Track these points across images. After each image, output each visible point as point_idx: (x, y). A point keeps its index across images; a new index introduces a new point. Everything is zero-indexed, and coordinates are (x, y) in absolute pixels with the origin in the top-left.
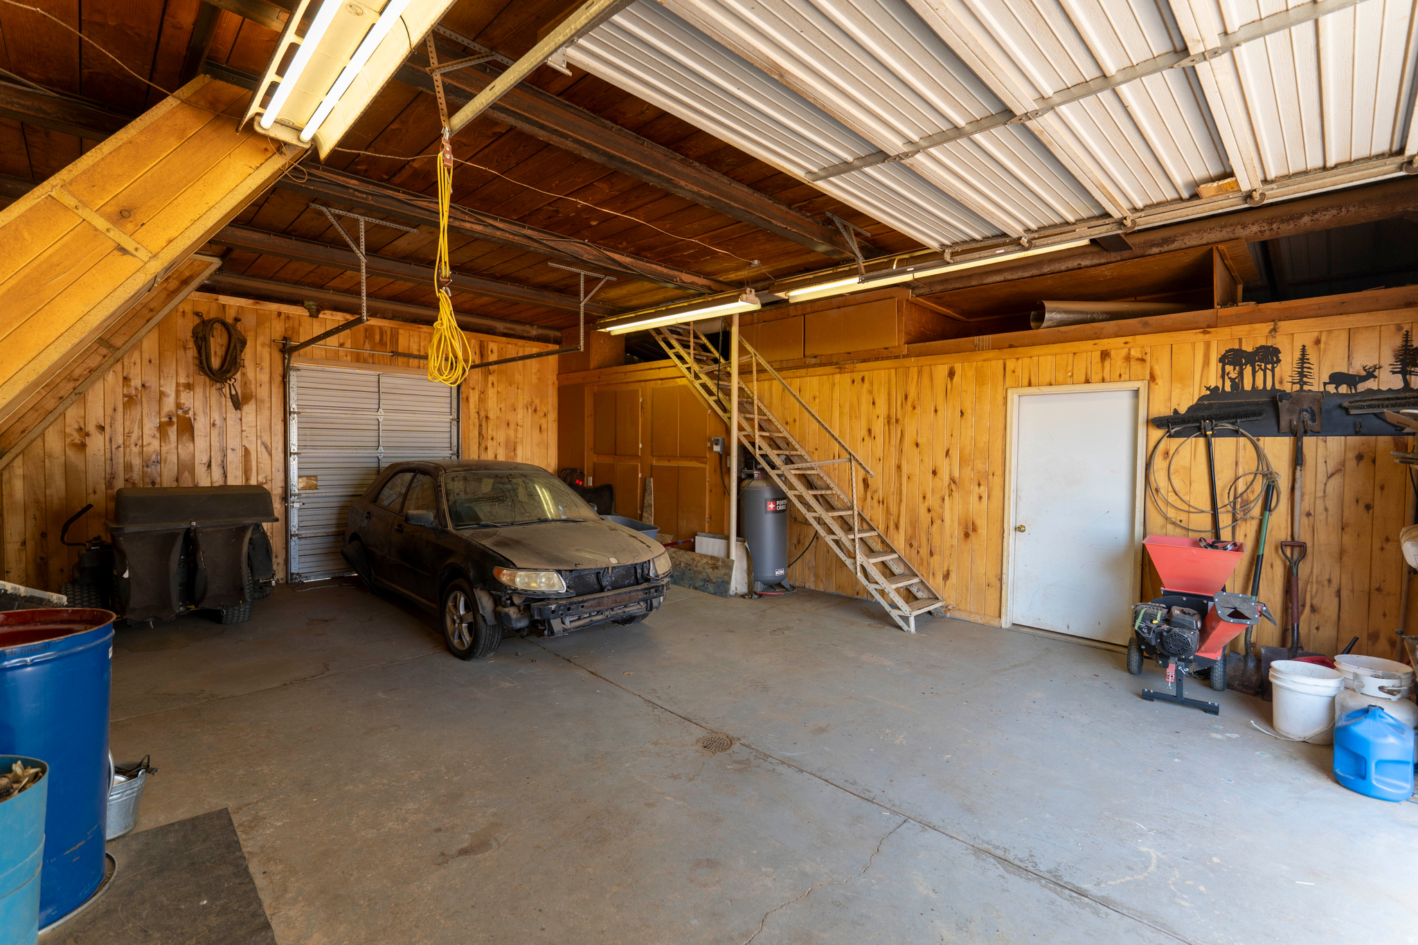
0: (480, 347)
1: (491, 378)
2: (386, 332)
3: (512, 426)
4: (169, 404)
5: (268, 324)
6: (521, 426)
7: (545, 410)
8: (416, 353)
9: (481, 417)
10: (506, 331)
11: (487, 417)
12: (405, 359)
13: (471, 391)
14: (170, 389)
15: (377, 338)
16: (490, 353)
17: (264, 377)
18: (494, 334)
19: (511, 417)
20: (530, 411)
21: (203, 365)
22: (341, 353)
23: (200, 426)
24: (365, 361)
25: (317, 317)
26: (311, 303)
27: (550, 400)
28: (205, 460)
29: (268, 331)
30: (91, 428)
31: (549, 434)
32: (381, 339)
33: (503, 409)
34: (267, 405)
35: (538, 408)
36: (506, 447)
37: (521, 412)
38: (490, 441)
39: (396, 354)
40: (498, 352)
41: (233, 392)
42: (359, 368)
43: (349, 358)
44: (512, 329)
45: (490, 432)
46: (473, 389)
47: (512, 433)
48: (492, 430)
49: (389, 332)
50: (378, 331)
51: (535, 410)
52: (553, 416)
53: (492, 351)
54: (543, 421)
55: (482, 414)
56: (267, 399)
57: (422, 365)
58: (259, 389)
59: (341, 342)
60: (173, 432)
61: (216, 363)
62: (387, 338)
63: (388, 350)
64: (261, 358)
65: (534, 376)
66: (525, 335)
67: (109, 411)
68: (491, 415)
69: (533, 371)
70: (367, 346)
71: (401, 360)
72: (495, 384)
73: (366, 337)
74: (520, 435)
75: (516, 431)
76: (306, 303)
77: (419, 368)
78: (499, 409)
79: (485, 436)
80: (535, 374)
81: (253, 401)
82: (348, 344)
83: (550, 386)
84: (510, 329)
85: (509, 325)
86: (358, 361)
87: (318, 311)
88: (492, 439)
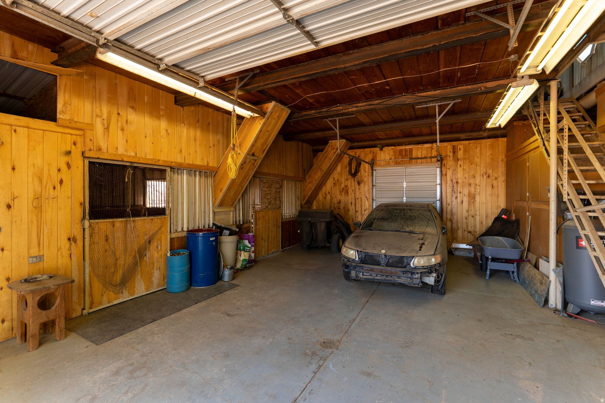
0: (453, 148)
1: (459, 163)
2: (407, 150)
3: (473, 186)
4: (343, 186)
5: (367, 156)
6: (479, 186)
7: (496, 176)
8: (420, 157)
9: (453, 183)
10: (466, 138)
11: (457, 182)
12: (415, 160)
13: (448, 170)
14: (343, 180)
15: (404, 153)
16: (459, 150)
17: (366, 174)
18: (460, 140)
19: (472, 181)
20: (485, 177)
21: (350, 173)
22: (391, 162)
23: (350, 191)
24: (399, 163)
25: (382, 150)
26: (379, 146)
27: (500, 170)
28: (351, 202)
29: (367, 158)
30: (327, 193)
31: (499, 189)
32: (405, 154)
33: (467, 178)
34: (367, 183)
35: (491, 175)
36: (469, 196)
37: (478, 179)
38: (459, 194)
39: (411, 159)
40: (464, 149)
41: (358, 180)
42: (397, 167)
43: (393, 163)
44: (471, 136)
45: (459, 189)
46: (449, 169)
47: (472, 189)
48: (460, 188)
49: (409, 150)
50: (404, 151)
51: (489, 176)
52: (502, 178)
53: (460, 149)
54: (495, 183)
55: (454, 181)
56: (367, 181)
57: (423, 162)
58: (365, 178)
59: (390, 157)
60: (343, 193)
61: (353, 171)
62: (408, 153)
63: (408, 158)
64: (366, 168)
65: (487, 158)
66: (479, 137)
67: (331, 188)
68: (459, 181)
69: (487, 155)
70: (400, 158)
71: (413, 161)
72: (462, 165)
73: (400, 154)
74: (478, 190)
75: (475, 188)
76: (378, 146)
77: (422, 163)
78: (464, 178)
79: (456, 191)
80: (488, 157)
81: (363, 182)
82: (393, 158)
83: (500, 162)
84: (469, 136)
85: (468, 134)
86: (396, 164)
87: (382, 148)
88: (460, 193)
